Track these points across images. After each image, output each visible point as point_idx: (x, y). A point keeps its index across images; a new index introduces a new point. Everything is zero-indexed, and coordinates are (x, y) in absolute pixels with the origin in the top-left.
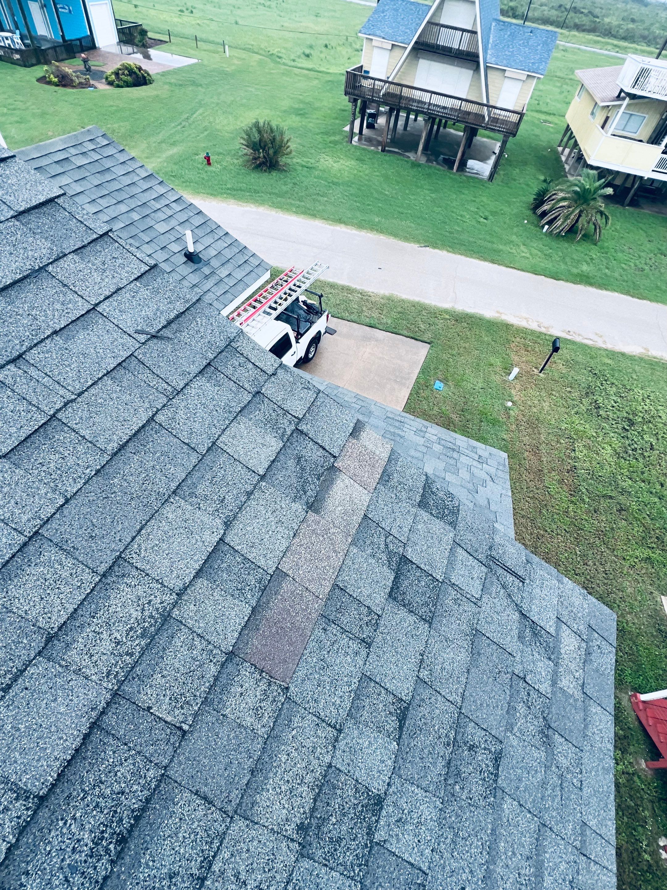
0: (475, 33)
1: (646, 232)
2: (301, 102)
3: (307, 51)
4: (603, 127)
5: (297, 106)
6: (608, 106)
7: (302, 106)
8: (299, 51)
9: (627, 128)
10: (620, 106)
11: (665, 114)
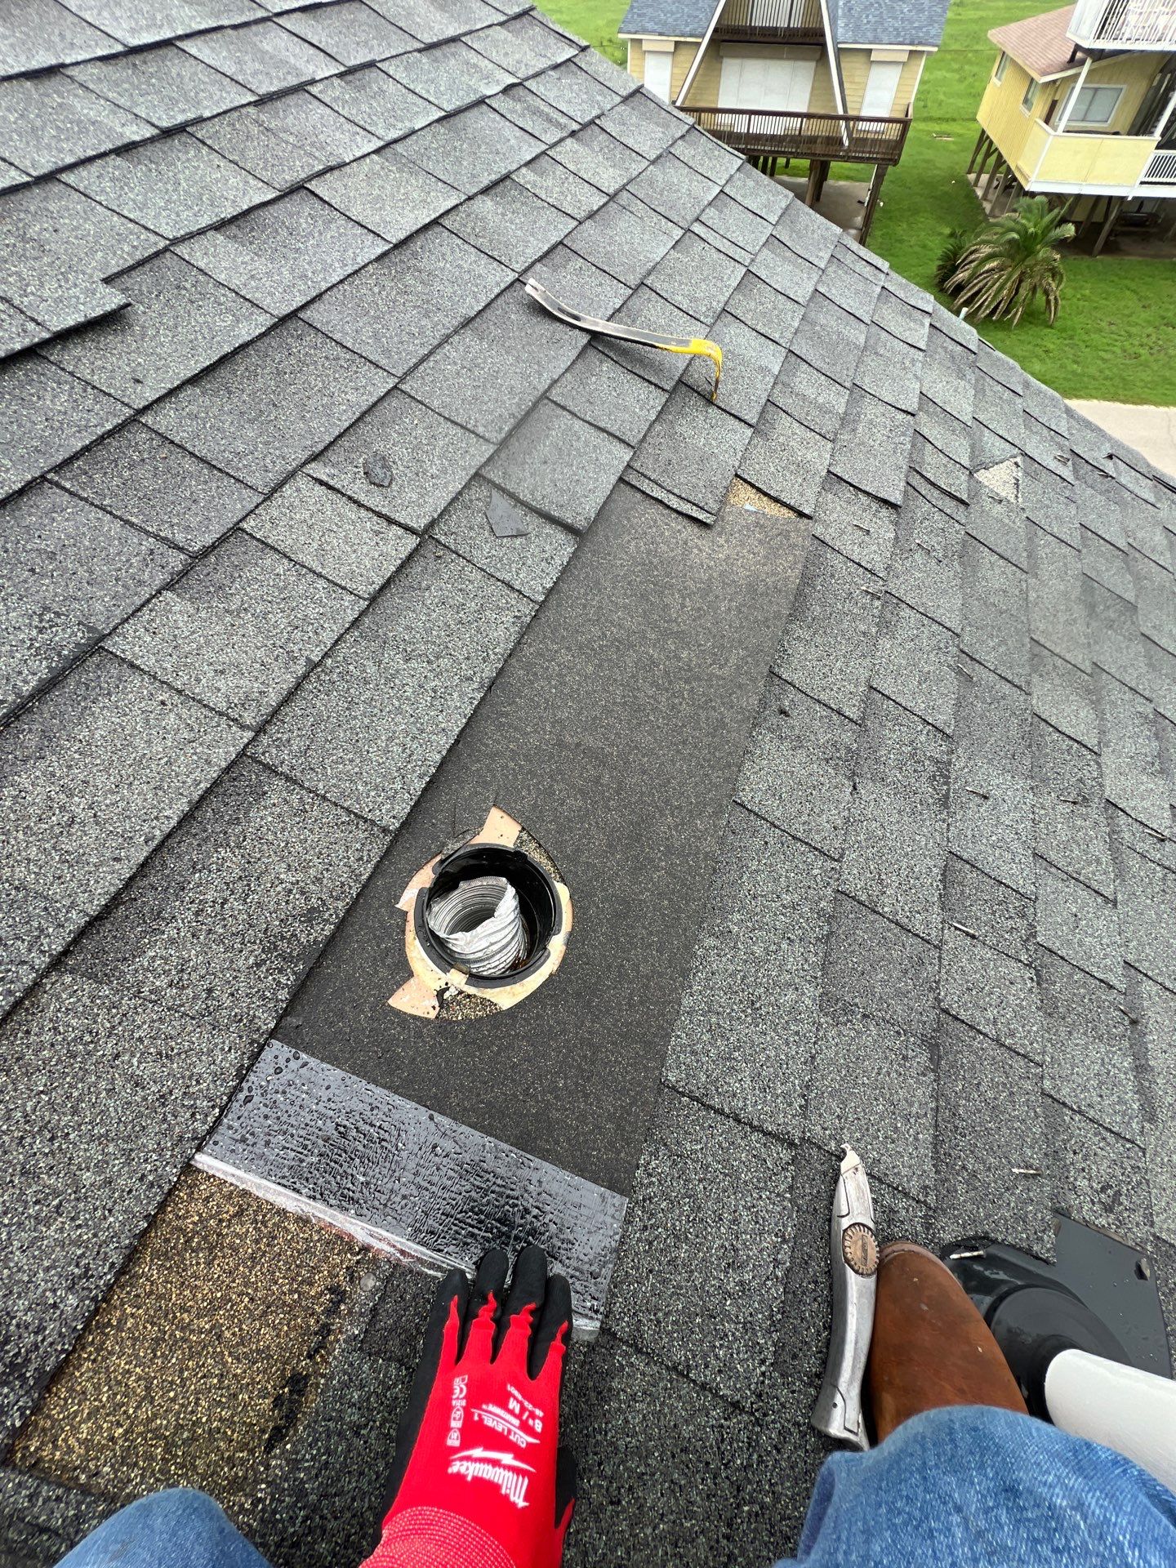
4: (1048, 120)
6: (1054, 82)
9: (1089, 117)
10: (1077, 75)
11: (1158, 78)
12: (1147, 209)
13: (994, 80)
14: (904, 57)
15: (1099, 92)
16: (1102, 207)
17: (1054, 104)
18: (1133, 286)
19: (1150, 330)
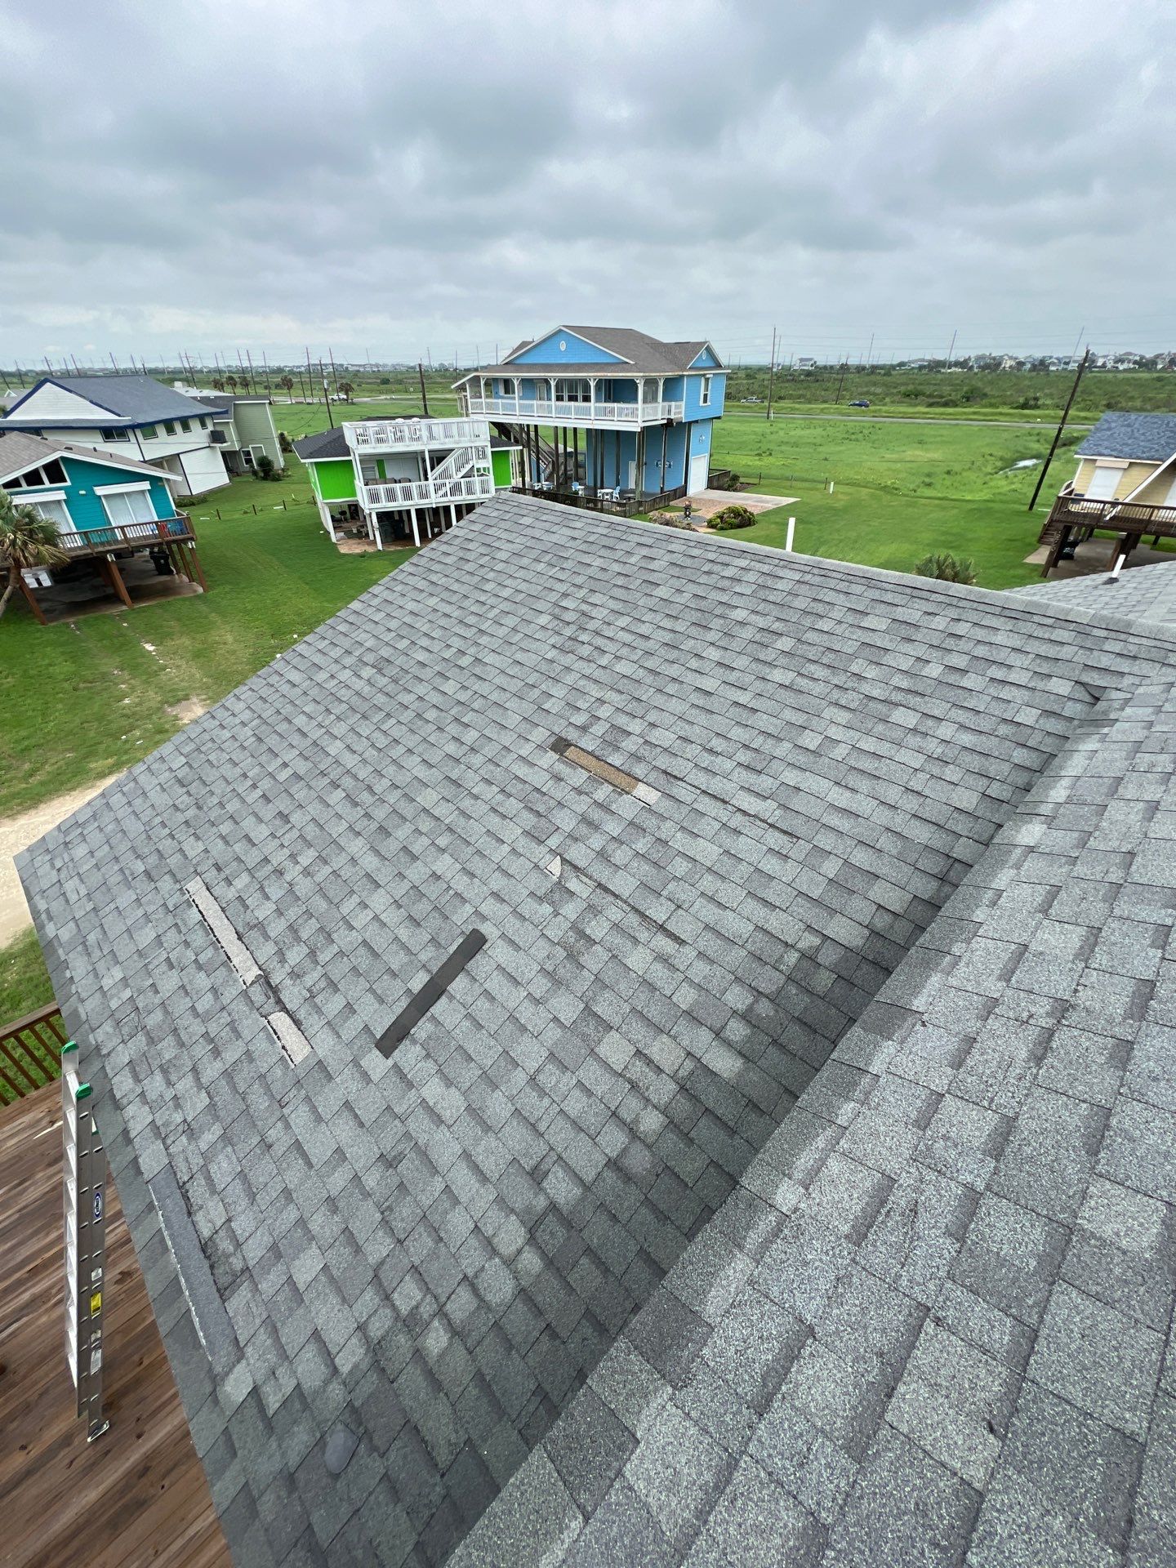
2: (944, 533)
3: (927, 480)
5: (943, 538)
7: (950, 538)
8: (918, 481)
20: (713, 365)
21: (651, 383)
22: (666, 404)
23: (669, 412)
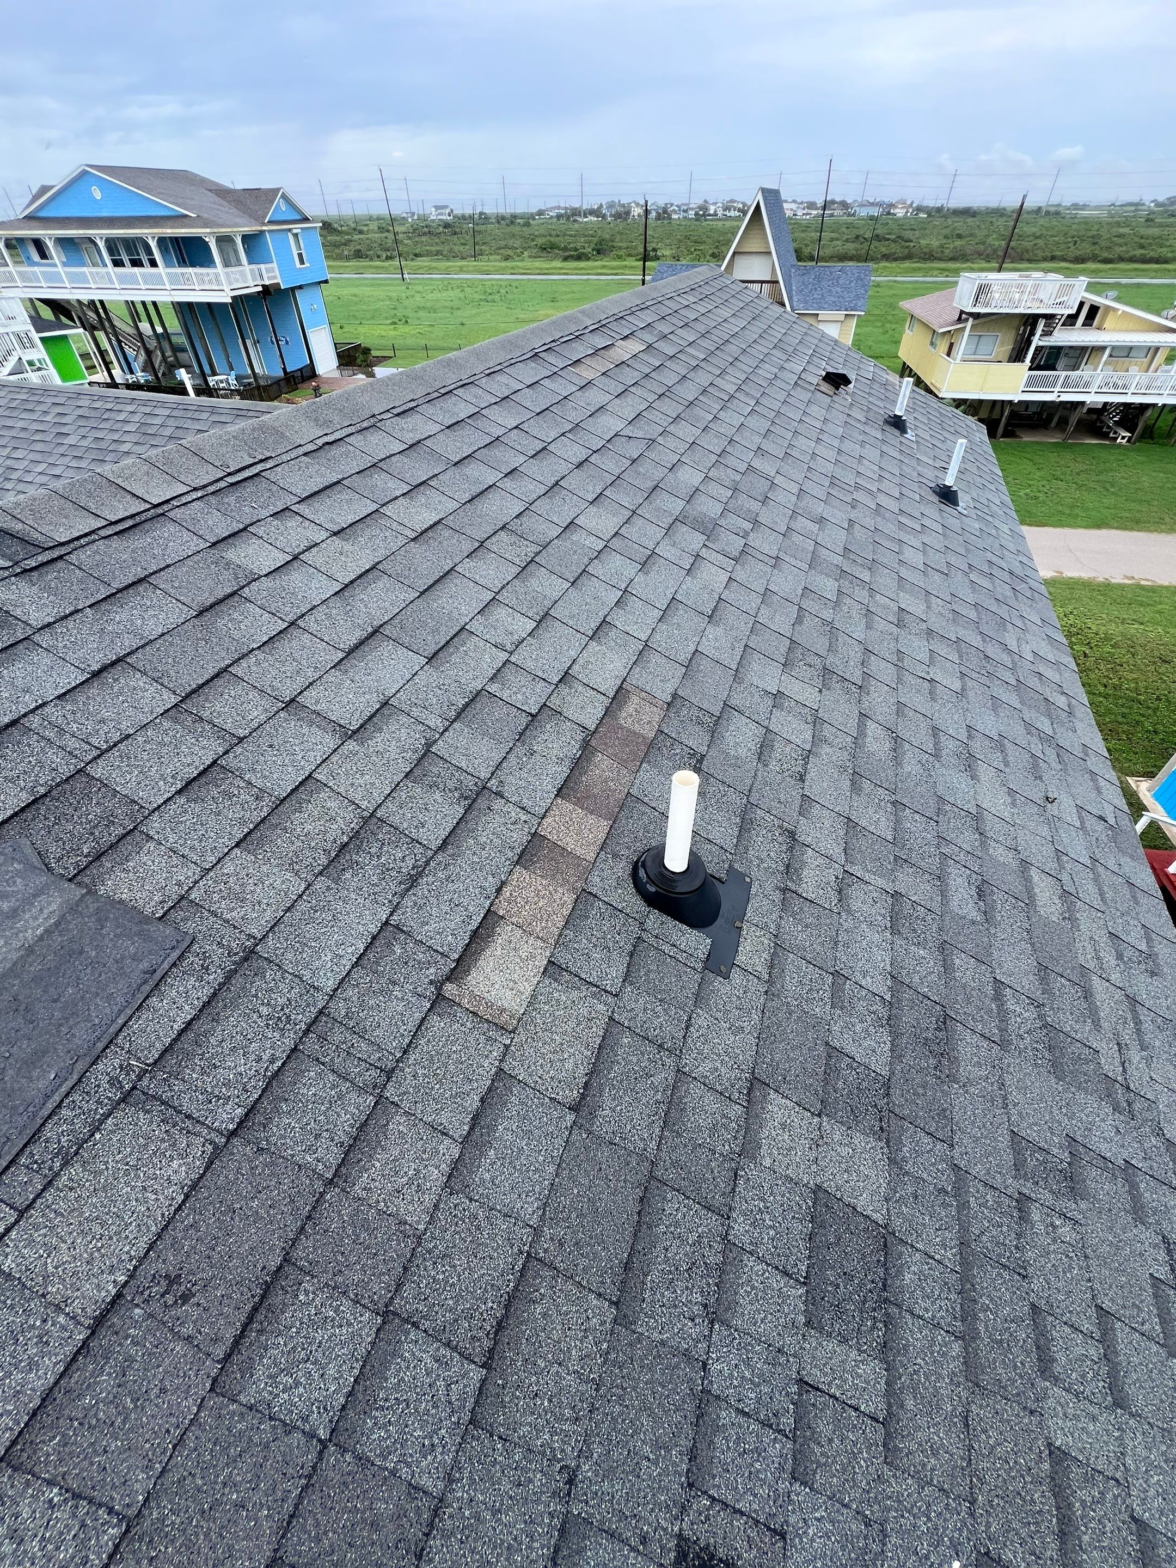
0: (777, 282)
1: (1031, 460)
4: (949, 354)
6: (949, 331)
9: (979, 352)
10: (965, 328)
11: (1022, 328)
12: (1032, 409)
13: (907, 331)
14: (842, 318)
15: (982, 339)
16: (998, 408)
17: (951, 345)
18: (1028, 456)
19: (1044, 482)
20: (298, 217)
21: (224, 241)
22: (253, 266)
23: (261, 276)
